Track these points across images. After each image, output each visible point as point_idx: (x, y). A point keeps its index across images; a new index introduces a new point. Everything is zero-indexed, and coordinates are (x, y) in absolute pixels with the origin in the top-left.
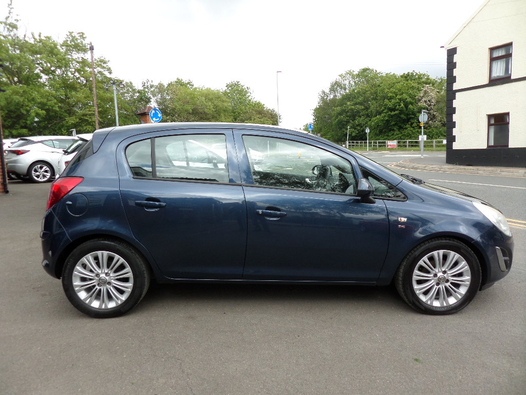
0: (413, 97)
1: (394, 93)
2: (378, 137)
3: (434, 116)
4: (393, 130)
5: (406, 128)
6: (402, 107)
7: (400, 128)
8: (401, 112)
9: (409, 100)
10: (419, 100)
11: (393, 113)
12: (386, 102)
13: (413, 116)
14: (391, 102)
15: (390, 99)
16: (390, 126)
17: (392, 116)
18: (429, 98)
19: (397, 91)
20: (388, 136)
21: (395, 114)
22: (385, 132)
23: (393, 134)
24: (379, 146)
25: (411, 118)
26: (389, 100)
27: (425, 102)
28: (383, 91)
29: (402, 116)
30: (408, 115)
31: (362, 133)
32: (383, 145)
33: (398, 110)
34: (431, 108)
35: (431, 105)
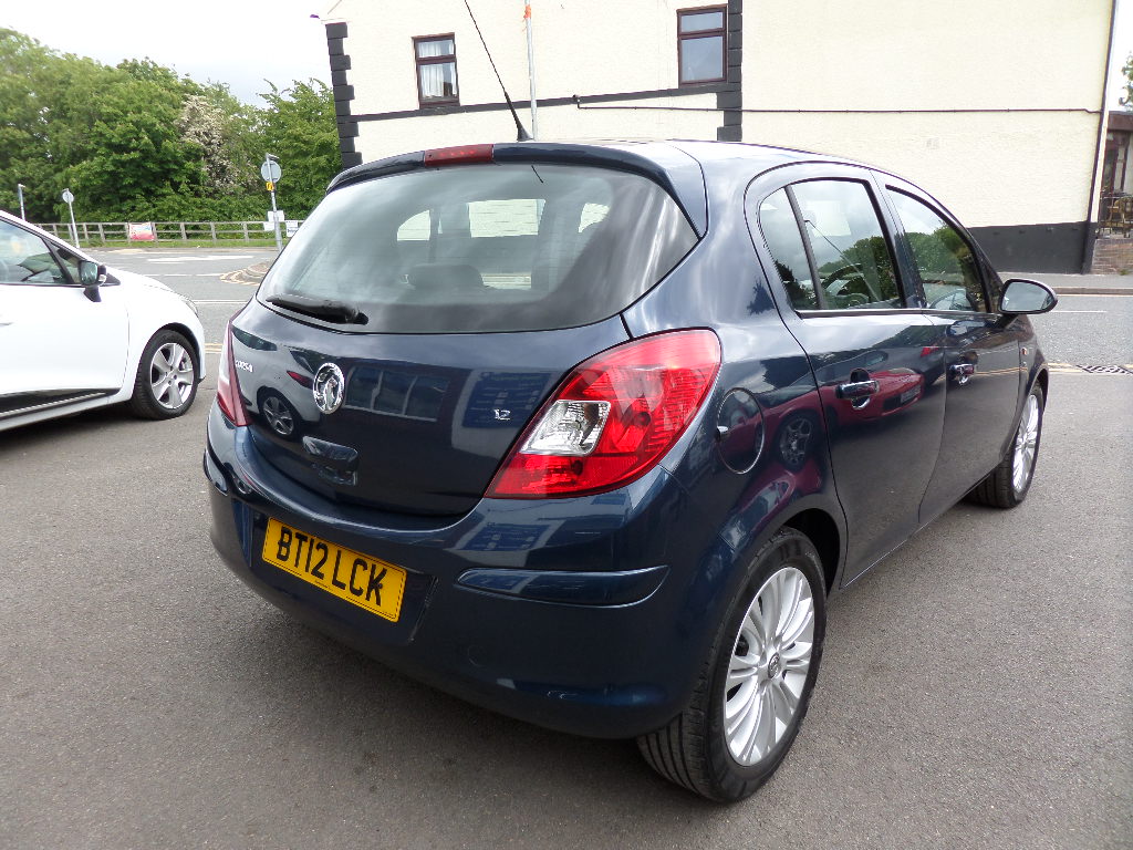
0: (167, 121)
1: (116, 105)
2: (93, 215)
3: (223, 169)
4: (134, 198)
5: (164, 195)
6: (146, 144)
7: (149, 193)
8: (146, 155)
9: (160, 127)
10: (183, 131)
11: (125, 157)
12: (101, 126)
13: (176, 167)
14: (112, 128)
15: (109, 120)
16: (121, 188)
17: (123, 164)
18: (204, 128)
19: (122, 102)
20: (121, 211)
21: (132, 160)
22: (109, 203)
23: (133, 209)
24: (106, 236)
25: (169, 171)
26: (105, 122)
27: (198, 134)
28: (81, 96)
29: (150, 165)
30: (162, 162)
31: (37, 203)
32: (117, 234)
33: (135, 149)
34: (213, 150)
35: (210, 144)
